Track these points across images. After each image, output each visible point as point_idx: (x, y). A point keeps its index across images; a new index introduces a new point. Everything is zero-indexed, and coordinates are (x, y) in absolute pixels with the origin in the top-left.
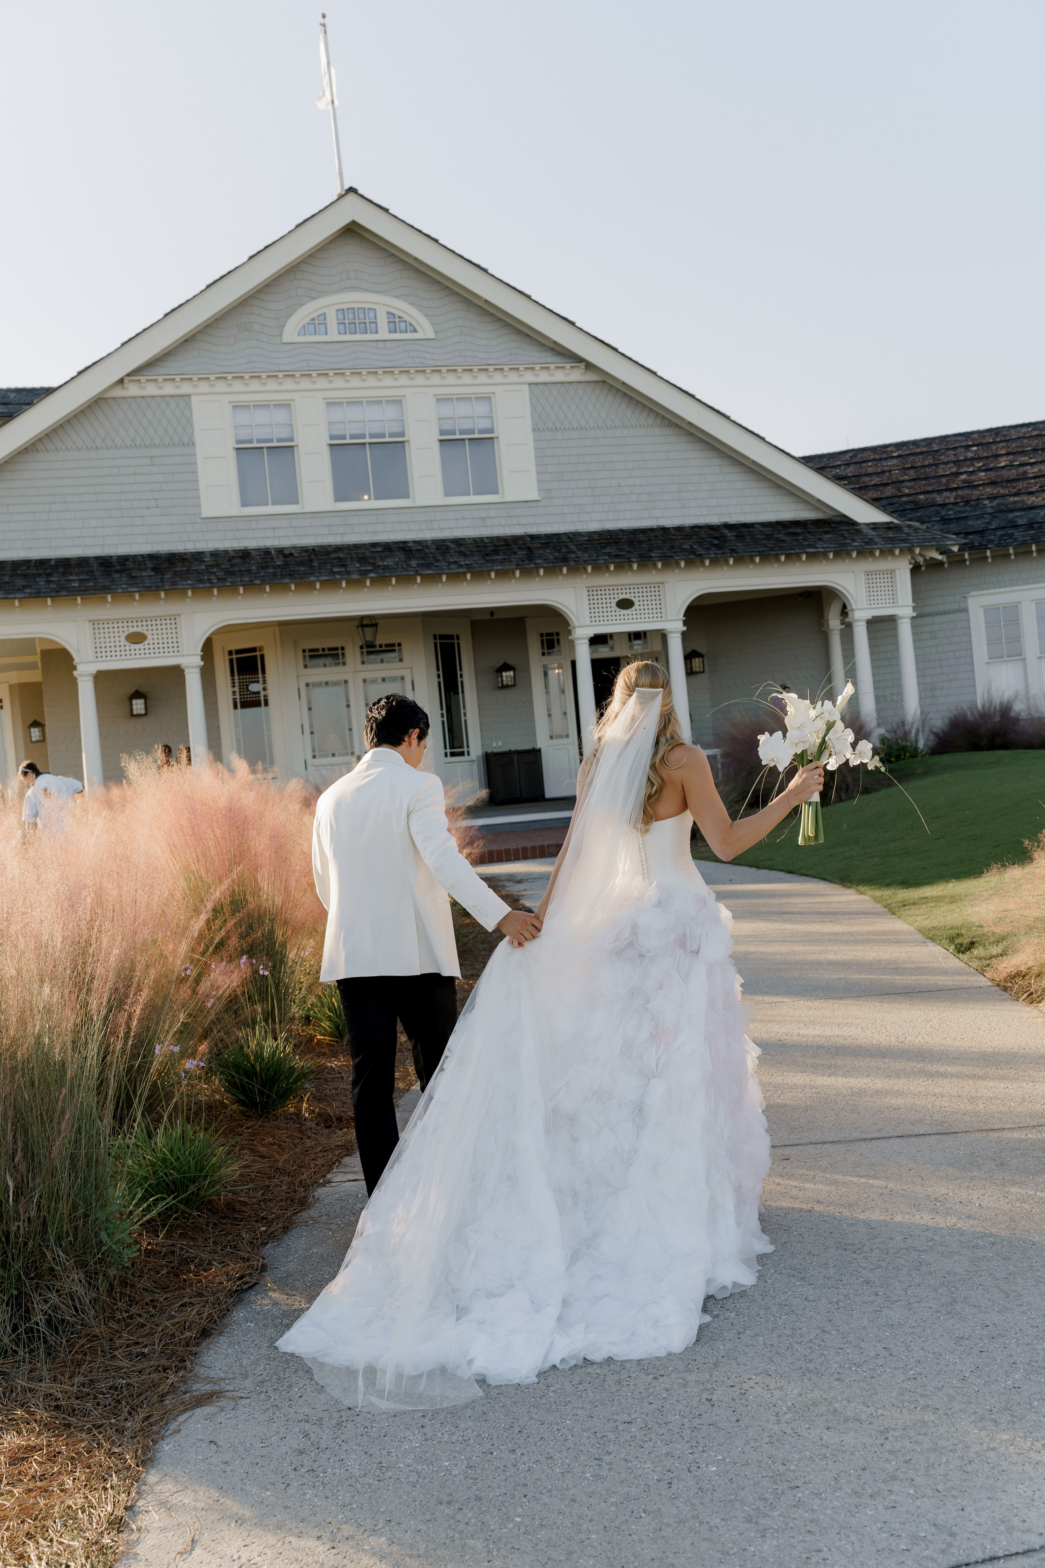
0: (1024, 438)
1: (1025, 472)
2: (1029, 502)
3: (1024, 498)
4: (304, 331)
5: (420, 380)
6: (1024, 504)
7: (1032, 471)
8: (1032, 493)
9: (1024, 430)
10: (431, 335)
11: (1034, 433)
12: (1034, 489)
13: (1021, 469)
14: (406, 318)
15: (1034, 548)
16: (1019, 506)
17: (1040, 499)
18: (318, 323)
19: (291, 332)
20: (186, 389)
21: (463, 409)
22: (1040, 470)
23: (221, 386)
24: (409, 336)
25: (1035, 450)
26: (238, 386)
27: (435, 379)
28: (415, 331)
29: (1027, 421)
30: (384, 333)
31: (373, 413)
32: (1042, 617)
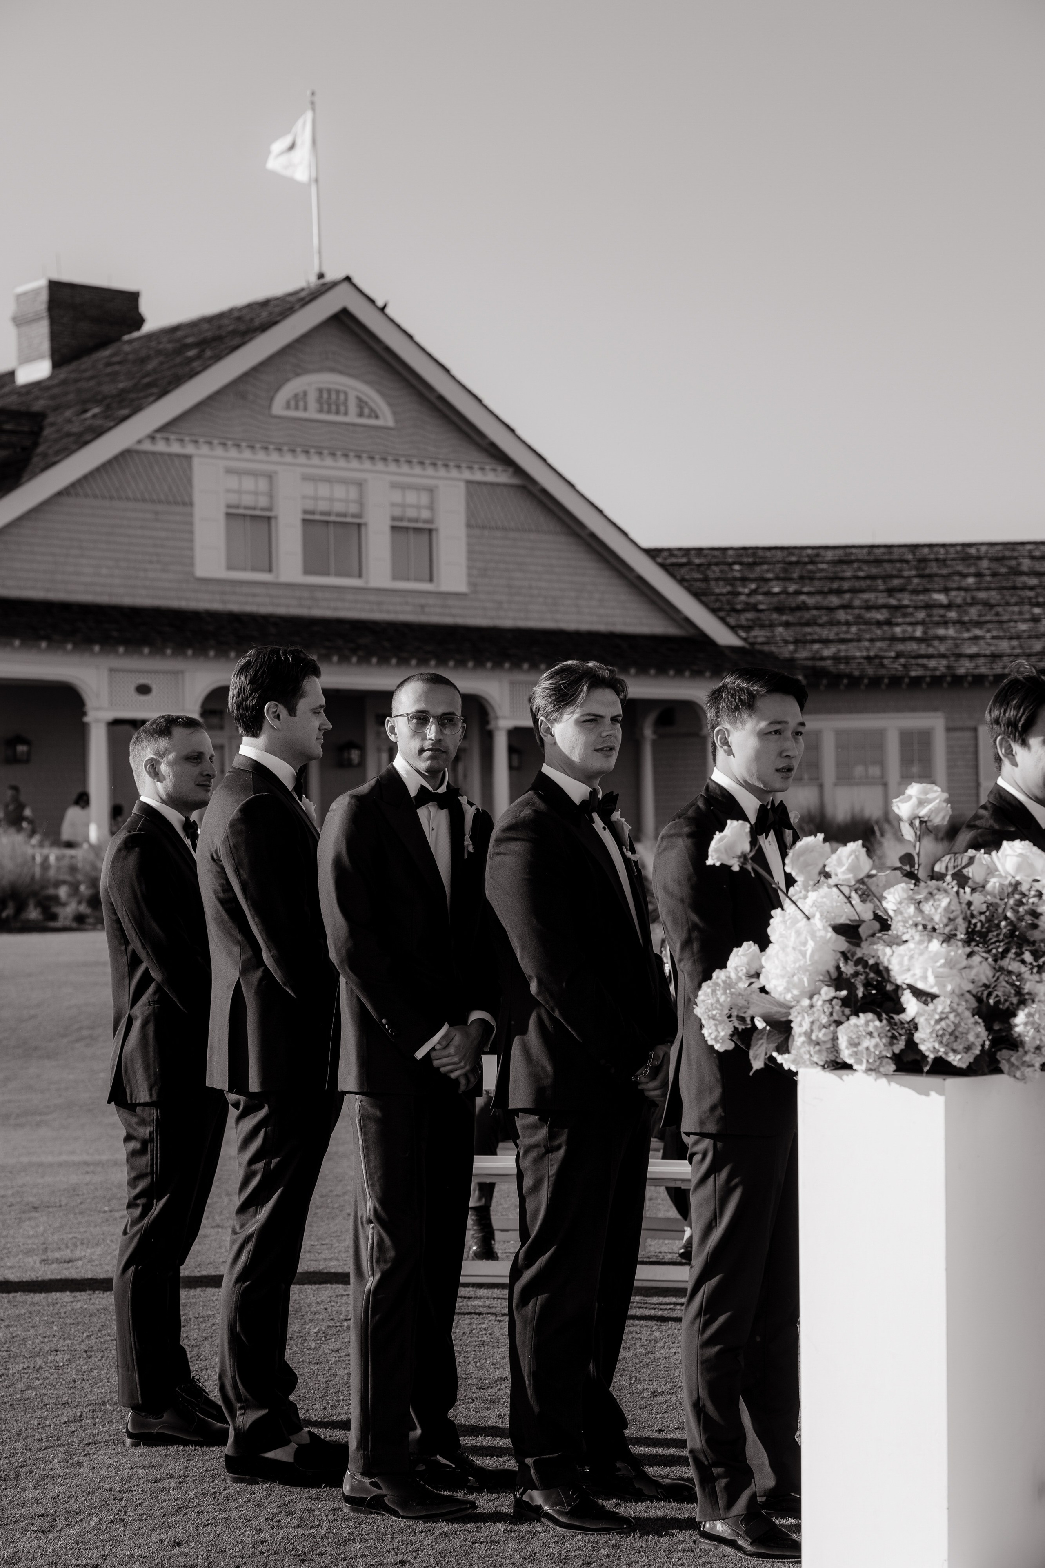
3: (817, 629)
4: (288, 406)
5: (380, 466)
8: (822, 625)
10: (390, 423)
14: (371, 404)
16: (816, 637)
18: (299, 400)
19: (278, 407)
20: (190, 449)
21: (411, 498)
23: (219, 451)
24: (372, 422)
26: (233, 453)
27: (393, 467)
28: (377, 417)
30: (352, 417)
31: (339, 492)
32: (841, 747)
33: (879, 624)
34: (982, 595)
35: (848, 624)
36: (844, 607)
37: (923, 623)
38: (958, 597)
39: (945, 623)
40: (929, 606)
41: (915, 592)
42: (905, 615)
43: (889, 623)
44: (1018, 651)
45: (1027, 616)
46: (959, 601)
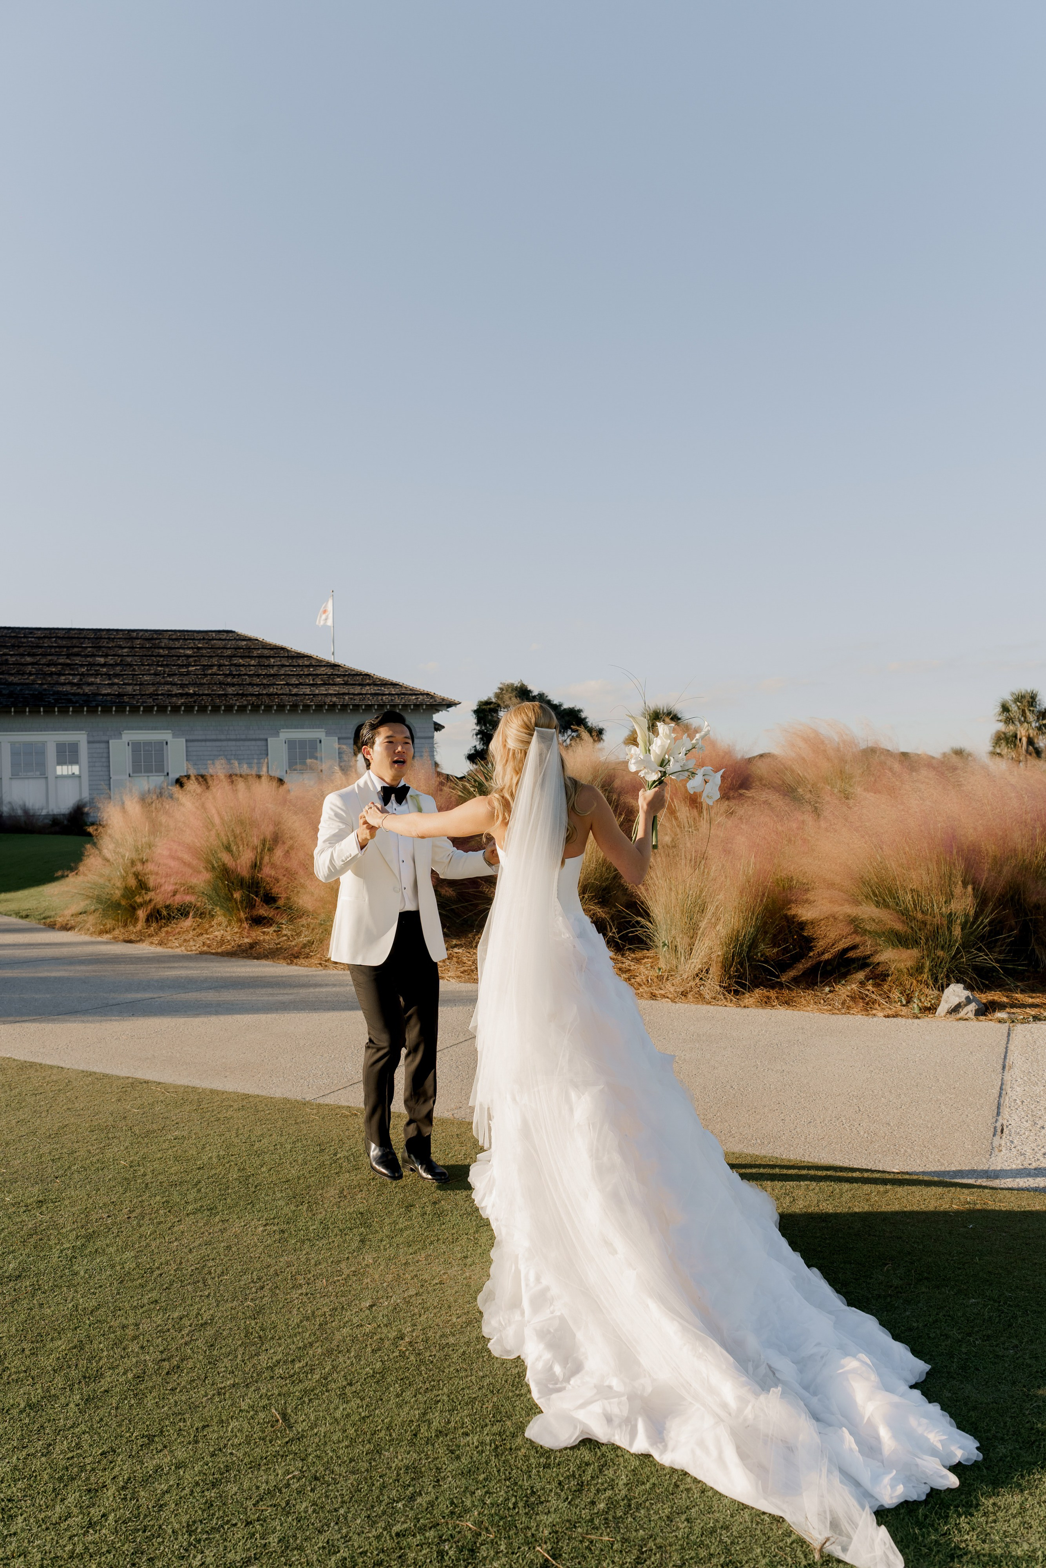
0: (7, 637)
1: (7, 660)
2: (10, 680)
3: (7, 677)
6: (7, 681)
7: (12, 660)
8: (12, 674)
9: (6, 631)
11: (13, 635)
12: (13, 672)
13: (4, 658)
15: (13, 710)
17: (17, 679)
22: (16, 660)
25: (13, 646)
29: (8, 625)
32: (15, 754)
33: (51, 674)
34: (129, 659)
35: (30, 674)
36: (32, 664)
37: (82, 675)
38: (110, 660)
39: (96, 675)
40: (91, 665)
41: (87, 656)
42: (73, 669)
43: (60, 674)
44: (138, 692)
45: (152, 672)
46: (111, 662)
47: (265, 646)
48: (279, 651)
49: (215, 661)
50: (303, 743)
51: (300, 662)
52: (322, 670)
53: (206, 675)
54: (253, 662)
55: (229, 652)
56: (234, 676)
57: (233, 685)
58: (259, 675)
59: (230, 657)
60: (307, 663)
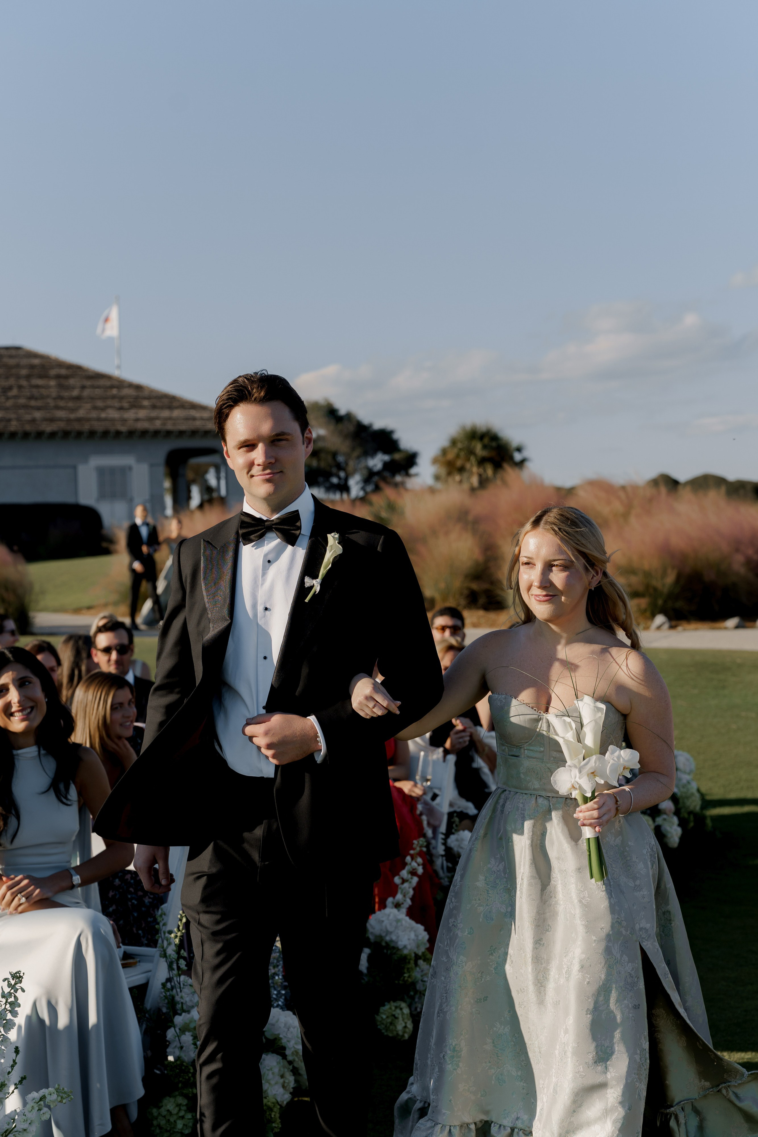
47: (61, 364)
48: (75, 370)
49: (12, 381)
50: (112, 471)
51: (102, 382)
52: (126, 392)
53: (8, 398)
54: (52, 383)
55: (24, 372)
56: (36, 399)
57: (38, 409)
58: (61, 398)
59: (28, 377)
60: (108, 383)
